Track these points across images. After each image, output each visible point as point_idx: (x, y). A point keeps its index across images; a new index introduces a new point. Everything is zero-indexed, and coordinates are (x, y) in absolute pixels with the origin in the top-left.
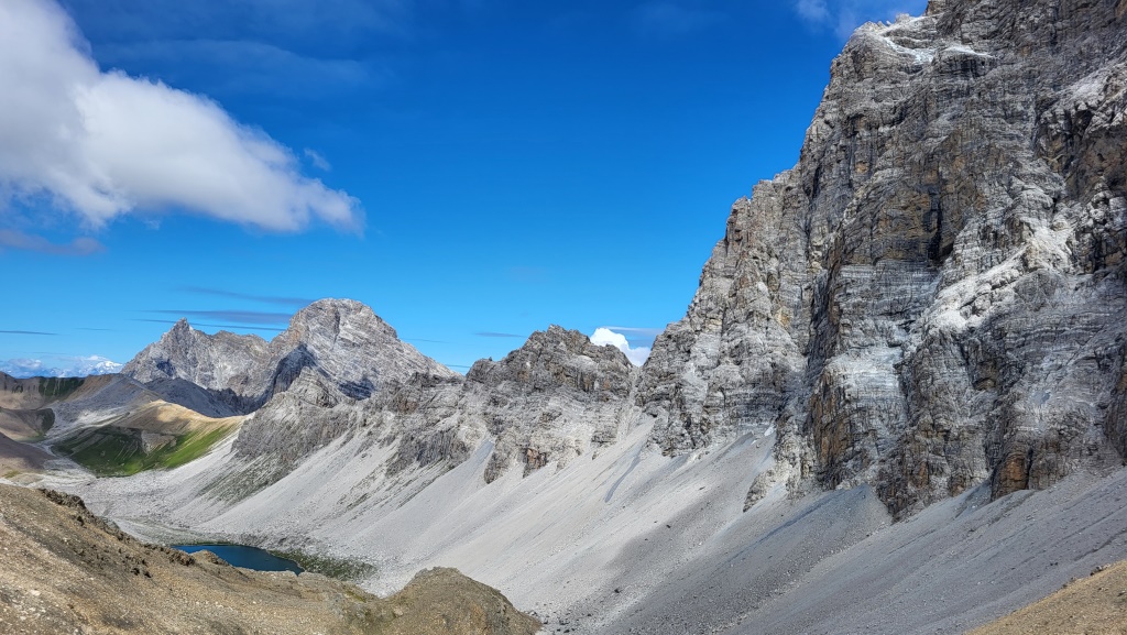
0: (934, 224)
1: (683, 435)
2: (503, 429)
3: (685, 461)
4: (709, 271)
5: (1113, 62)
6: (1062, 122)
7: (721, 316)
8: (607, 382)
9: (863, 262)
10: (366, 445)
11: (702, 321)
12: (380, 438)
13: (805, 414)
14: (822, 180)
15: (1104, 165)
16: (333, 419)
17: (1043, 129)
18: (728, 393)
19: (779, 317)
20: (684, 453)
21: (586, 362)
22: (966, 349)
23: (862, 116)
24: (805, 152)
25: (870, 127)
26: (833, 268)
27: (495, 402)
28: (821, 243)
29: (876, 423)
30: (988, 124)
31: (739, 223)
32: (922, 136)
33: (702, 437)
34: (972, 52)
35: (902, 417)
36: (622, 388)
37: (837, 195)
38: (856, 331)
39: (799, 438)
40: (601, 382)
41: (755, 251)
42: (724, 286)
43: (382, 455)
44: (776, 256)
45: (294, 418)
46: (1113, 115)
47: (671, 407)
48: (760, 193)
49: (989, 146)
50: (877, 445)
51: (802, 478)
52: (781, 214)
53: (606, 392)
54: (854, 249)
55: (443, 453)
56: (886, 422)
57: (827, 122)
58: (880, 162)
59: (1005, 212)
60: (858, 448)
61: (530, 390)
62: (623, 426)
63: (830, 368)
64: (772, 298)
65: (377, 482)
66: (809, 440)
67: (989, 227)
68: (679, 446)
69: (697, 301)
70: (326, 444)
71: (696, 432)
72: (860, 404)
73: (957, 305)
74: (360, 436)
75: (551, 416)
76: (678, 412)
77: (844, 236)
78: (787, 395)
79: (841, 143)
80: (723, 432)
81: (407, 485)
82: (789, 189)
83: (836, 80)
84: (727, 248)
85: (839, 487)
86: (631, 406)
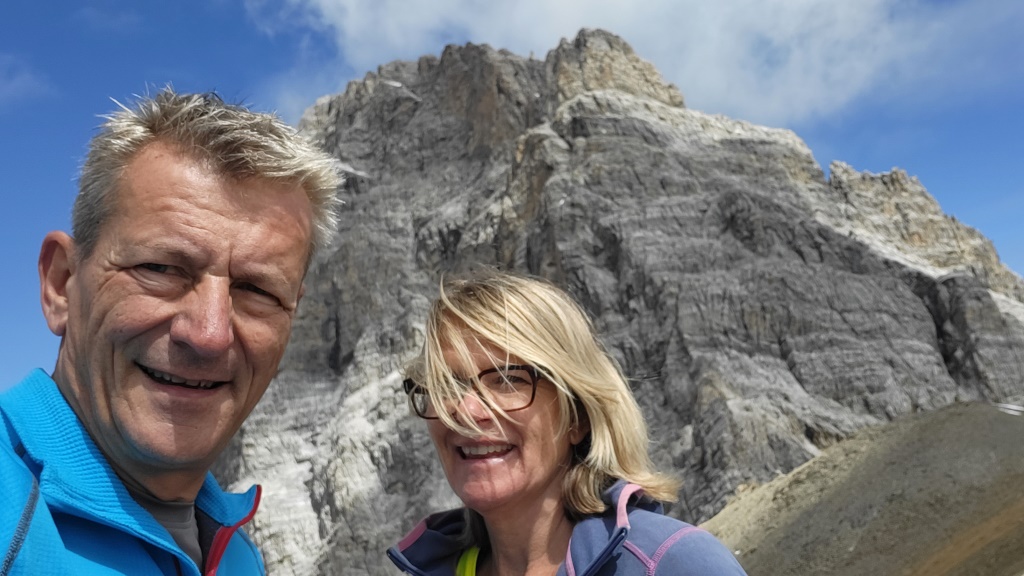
0: (333, 333)
5: (470, 189)
6: (437, 239)
17: (422, 245)
22: (376, 455)
30: (375, 237)
34: (353, 171)
46: (478, 234)
49: (378, 259)
59: (398, 319)
67: (385, 334)
73: (363, 412)
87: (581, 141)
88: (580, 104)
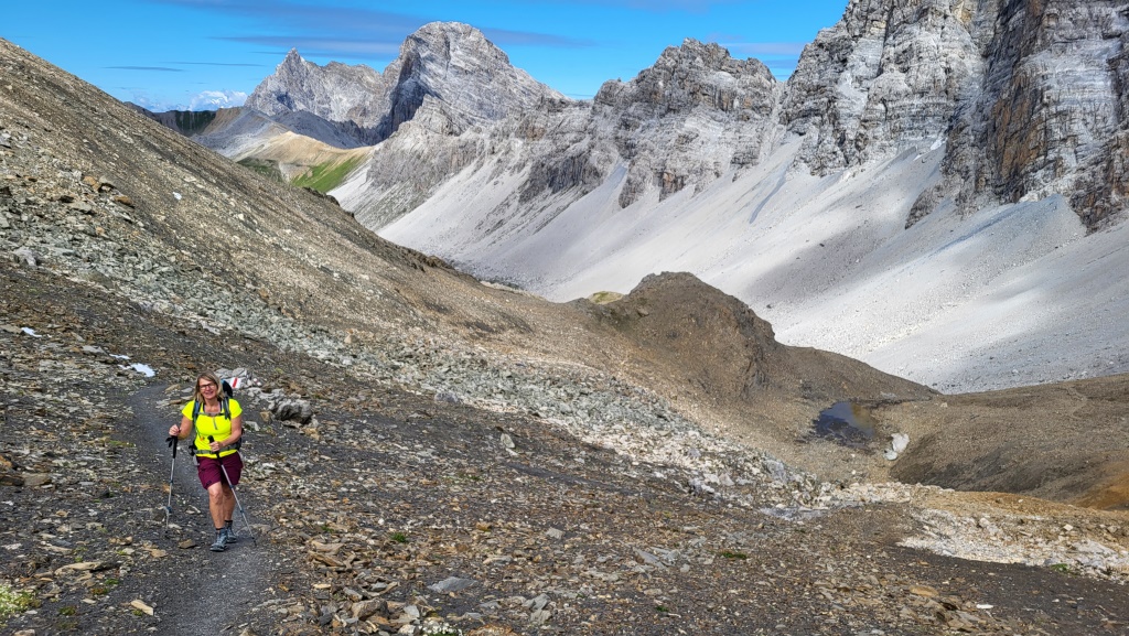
1: (834, 153)
2: (636, 153)
3: (837, 180)
7: (885, 17)
8: (749, 100)
10: (497, 172)
11: (861, 24)
12: (510, 165)
13: (984, 124)
16: (461, 147)
18: (890, 105)
19: (959, 14)
20: (837, 171)
21: (725, 79)
27: (627, 126)
29: (1078, 127)
33: (857, 154)
35: (1111, 120)
36: (765, 106)
38: (1065, 21)
39: (975, 150)
40: (741, 99)
43: (513, 181)
45: (421, 146)
47: (823, 123)
50: (1076, 152)
51: (976, 192)
53: (746, 111)
55: (575, 180)
56: (1090, 126)
60: (1051, 156)
61: (663, 111)
62: (766, 147)
63: (1027, 67)
65: (511, 208)
66: (988, 151)
68: (830, 164)
70: (457, 172)
71: (850, 148)
72: (1060, 108)
74: (489, 164)
75: (687, 138)
76: (831, 128)
78: (961, 104)
80: (882, 148)
81: (541, 210)
85: (1023, 199)
86: (774, 125)
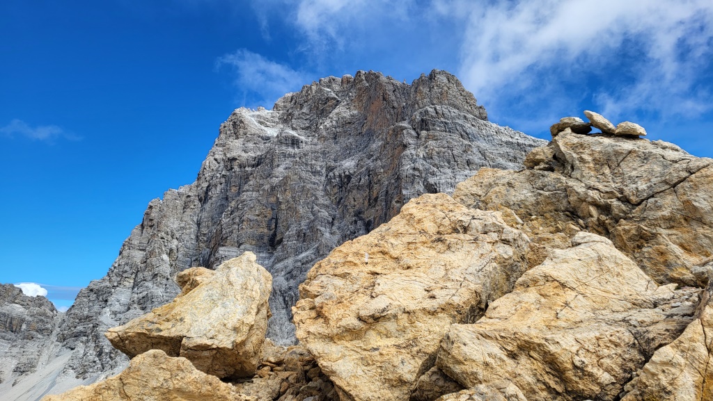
0: (273, 226)
1: (94, 362)
4: (128, 245)
5: (360, 153)
6: (338, 179)
7: (133, 276)
8: (34, 324)
9: (232, 245)
11: (119, 279)
14: (210, 193)
15: (356, 203)
17: (329, 181)
19: (175, 278)
20: (95, 375)
21: (17, 309)
22: (287, 299)
23: (236, 159)
24: (201, 176)
25: (240, 166)
26: (213, 248)
28: (207, 232)
30: (304, 174)
31: (153, 215)
32: (270, 176)
33: (110, 362)
34: (297, 135)
36: (47, 329)
37: (219, 204)
40: (28, 324)
41: (163, 234)
42: (138, 256)
44: (177, 238)
46: (360, 179)
48: (168, 197)
49: (304, 187)
52: (182, 211)
53: (31, 332)
54: (227, 237)
57: (216, 160)
58: (246, 187)
59: (310, 223)
62: (44, 357)
64: (172, 265)
67: (301, 230)
68: (91, 370)
69: (116, 265)
71: (106, 358)
73: (283, 273)
76: (93, 345)
77: (222, 229)
79: (223, 173)
82: (189, 196)
83: (223, 136)
84: (142, 231)
86: (53, 342)
87: (424, 133)
88: (427, 112)
